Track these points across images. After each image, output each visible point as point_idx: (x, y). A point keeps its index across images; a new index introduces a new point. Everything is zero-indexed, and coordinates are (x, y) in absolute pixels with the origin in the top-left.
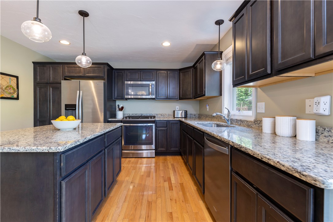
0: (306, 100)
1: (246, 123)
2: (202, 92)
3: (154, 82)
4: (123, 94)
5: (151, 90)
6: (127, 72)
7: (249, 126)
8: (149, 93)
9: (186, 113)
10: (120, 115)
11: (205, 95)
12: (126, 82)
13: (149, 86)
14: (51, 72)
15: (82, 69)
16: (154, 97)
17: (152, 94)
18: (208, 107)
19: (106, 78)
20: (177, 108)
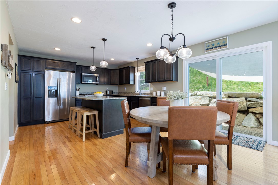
0: (163, 87)
2: (127, 82)
3: (99, 75)
4: (80, 80)
5: (97, 79)
6: (83, 68)
7: (148, 95)
8: (96, 81)
9: (113, 92)
10: (78, 93)
11: (129, 84)
12: (83, 74)
13: (96, 77)
14: (35, 64)
15: (60, 64)
16: (99, 83)
17: (98, 82)
18: (126, 89)
19: (75, 72)
20: (107, 89)
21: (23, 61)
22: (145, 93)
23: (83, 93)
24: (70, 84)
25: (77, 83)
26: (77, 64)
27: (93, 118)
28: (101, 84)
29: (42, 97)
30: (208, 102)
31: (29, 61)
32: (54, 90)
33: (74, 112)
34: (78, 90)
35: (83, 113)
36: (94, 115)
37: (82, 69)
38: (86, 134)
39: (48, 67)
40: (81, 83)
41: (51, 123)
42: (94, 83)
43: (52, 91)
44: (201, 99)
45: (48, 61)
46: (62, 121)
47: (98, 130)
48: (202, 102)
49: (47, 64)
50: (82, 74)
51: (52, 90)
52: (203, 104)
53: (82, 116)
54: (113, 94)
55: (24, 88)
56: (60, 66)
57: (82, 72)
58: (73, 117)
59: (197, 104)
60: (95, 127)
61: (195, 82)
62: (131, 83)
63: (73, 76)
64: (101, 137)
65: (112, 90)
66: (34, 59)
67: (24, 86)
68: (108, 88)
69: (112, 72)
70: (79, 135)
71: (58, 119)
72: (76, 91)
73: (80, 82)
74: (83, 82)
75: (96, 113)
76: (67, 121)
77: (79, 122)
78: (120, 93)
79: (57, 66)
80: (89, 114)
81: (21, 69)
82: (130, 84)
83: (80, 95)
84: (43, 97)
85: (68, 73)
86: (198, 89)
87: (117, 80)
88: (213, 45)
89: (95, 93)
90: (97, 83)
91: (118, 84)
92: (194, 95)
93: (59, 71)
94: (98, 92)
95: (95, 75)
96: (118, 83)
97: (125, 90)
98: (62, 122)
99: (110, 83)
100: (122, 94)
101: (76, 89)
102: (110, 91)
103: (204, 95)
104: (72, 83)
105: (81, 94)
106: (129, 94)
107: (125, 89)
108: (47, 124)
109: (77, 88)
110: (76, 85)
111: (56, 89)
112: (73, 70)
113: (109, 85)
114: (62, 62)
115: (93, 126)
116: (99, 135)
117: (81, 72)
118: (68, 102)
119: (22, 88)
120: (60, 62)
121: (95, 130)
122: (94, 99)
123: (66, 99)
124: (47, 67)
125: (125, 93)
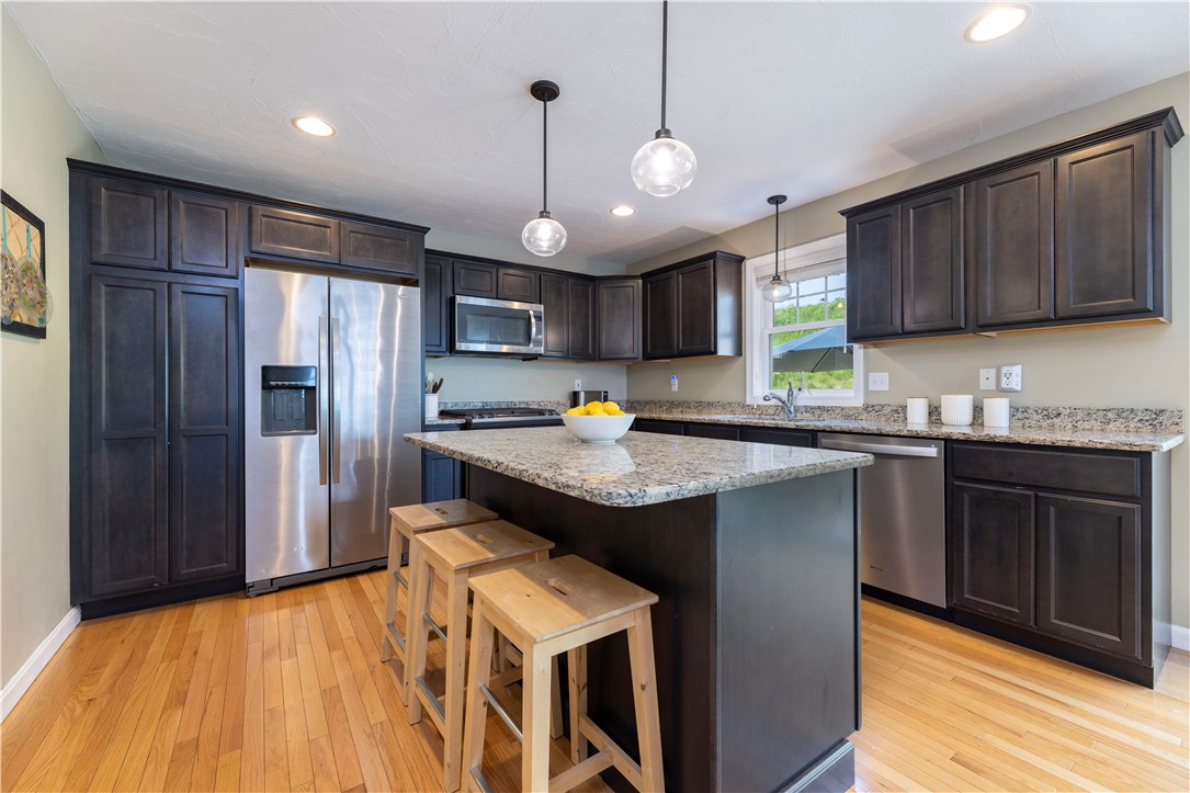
0: (981, 371)
1: (838, 411)
2: (701, 345)
3: (541, 308)
4: (443, 337)
5: (534, 329)
7: (848, 417)
8: (529, 338)
10: (433, 405)
11: (715, 352)
12: (460, 299)
13: (526, 316)
14: (182, 223)
15: (331, 233)
16: (539, 350)
17: (537, 343)
18: (676, 381)
19: (422, 281)
20: (577, 381)
21: (104, 202)
22: (819, 408)
24: (393, 351)
25: (430, 353)
26: (431, 242)
28: (549, 355)
31: (146, 202)
32: (301, 391)
34: (436, 389)
37: (456, 271)
39: (264, 246)
40: (452, 349)
41: (282, 589)
45: (260, 209)
46: (349, 573)
49: (256, 227)
50: (452, 300)
55: (111, 378)
56: (335, 246)
57: (457, 290)
62: (725, 347)
63: (407, 308)
66: (173, 194)
67: (110, 360)
68: (581, 379)
69: (603, 293)
72: (424, 393)
73: (444, 344)
74: (461, 346)
76: (376, 575)
78: (638, 402)
79: (320, 244)
81: (91, 251)
82: (719, 354)
83: (443, 414)
85: (379, 290)
90: (531, 349)
91: (634, 359)
93: (328, 276)
96: (637, 352)
97: (675, 388)
98: (345, 581)
99: (592, 351)
100: (651, 411)
101: (424, 384)
102: (593, 396)
104: (401, 345)
105: (449, 407)
106: (699, 412)
107: (674, 383)
108: (258, 595)
109: (431, 377)
110: (428, 361)
111: (311, 383)
112: (408, 270)
114: (344, 222)
117: (450, 285)
118: (383, 462)
119: (100, 373)
120: (332, 221)
123: (372, 442)
124: (254, 248)
125: (672, 405)
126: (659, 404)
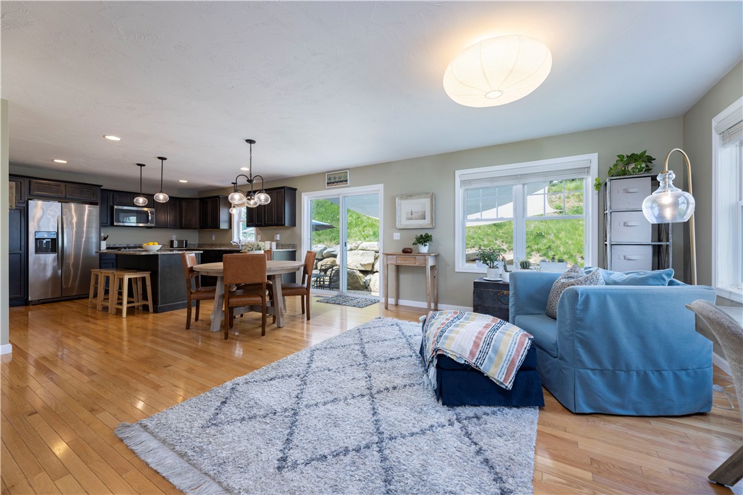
2: (215, 225)
3: (153, 210)
4: (109, 219)
5: (150, 218)
6: (115, 195)
8: (147, 221)
9: (186, 243)
10: (104, 245)
11: (219, 228)
12: (115, 207)
13: (146, 213)
15: (62, 188)
16: (153, 225)
17: (152, 222)
19: (99, 203)
20: (174, 238)
23: (117, 246)
25: (103, 225)
26: (102, 188)
27: (140, 283)
28: (159, 226)
29: (20, 252)
30: (373, 260)
32: (50, 240)
33: (103, 277)
34: (105, 239)
35: (123, 275)
36: (143, 279)
37: (115, 197)
38: (128, 308)
39: (36, 193)
40: (112, 225)
41: (42, 303)
42: (141, 225)
43: (44, 241)
44: (362, 255)
45: (34, 181)
46: (71, 299)
47: (150, 303)
48: (364, 260)
49: (32, 187)
50: (113, 207)
51: (44, 239)
52: (365, 265)
53: (121, 280)
54: (186, 246)
56: (64, 192)
57: (115, 203)
58: (99, 286)
59: (356, 264)
60: (145, 298)
61: (365, 224)
62: (224, 226)
63: (90, 212)
64: (156, 311)
65: (184, 238)
68: (175, 236)
69: (184, 204)
70: (114, 311)
71: (58, 295)
72: (100, 240)
73: (109, 222)
74: (115, 224)
75: (147, 275)
77: (115, 290)
78: (202, 244)
79: (57, 192)
80: (133, 276)
82: (221, 228)
83: (108, 248)
84: (22, 252)
86: (365, 238)
87: (195, 219)
88: (335, 178)
89: (145, 245)
90: (149, 224)
91: (196, 229)
92: (354, 248)
93: (62, 202)
94: (151, 244)
95: (146, 209)
96: (198, 226)
99: (180, 225)
100: (205, 247)
101: (100, 237)
102: (180, 242)
103: (368, 249)
105: (111, 246)
106: (220, 247)
107: (213, 238)
108: (33, 305)
109: (103, 235)
110: (101, 229)
111: (55, 237)
112: (94, 200)
113: (177, 228)
114: (67, 184)
115: (140, 297)
116: (151, 309)
117: (112, 203)
120: (63, 184)
121: (145, 303)
122: (144, 253)
124: (32, 194)
125: (212, 245)
126: (208, 245)
